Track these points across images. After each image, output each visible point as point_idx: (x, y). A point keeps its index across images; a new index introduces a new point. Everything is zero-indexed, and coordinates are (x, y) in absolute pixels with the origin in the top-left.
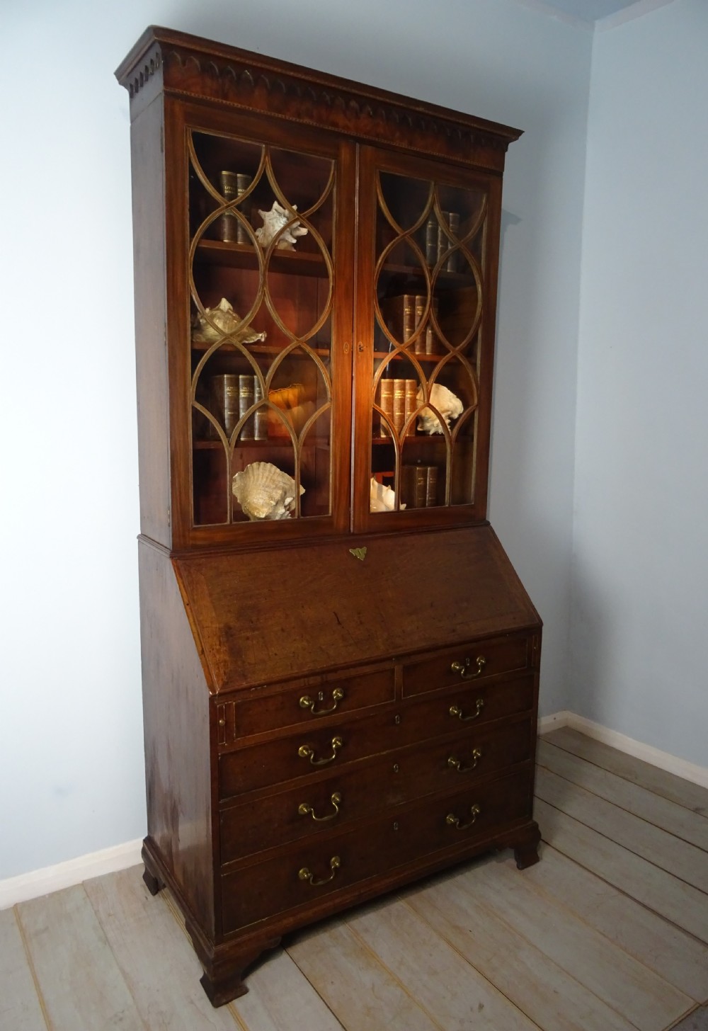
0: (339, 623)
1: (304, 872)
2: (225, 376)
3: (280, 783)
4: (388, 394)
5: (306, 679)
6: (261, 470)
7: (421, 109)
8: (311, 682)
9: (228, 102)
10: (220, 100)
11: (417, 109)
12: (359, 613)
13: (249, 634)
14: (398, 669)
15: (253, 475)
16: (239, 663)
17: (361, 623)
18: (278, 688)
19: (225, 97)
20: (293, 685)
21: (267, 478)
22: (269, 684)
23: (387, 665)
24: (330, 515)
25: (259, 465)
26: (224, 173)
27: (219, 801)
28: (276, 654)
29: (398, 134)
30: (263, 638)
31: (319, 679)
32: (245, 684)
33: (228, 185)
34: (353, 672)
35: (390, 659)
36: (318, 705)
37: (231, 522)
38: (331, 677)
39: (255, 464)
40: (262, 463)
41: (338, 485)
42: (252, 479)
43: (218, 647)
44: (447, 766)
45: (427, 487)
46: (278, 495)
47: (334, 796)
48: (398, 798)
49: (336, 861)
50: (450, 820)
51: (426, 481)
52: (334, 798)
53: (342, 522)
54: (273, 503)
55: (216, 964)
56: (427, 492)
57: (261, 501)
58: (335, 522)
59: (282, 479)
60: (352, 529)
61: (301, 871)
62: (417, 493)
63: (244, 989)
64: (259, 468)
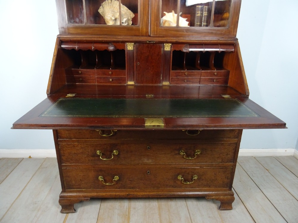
1: (101, 177)
15: (108, 5)
24: (138, 25)
25: (111, 1)
37: (86, 24)
41: (142, 10)
42: (107, 8)
44: (179, 154)
45: (203, 18)
46: (117, 16)
47: (114, 151)
48: (150, 161)
49: (116, 178)
50: (180, 178)
51: (202, 14)
52: (114, 153)
53: (145, 30)
54: (113, 18)
55: (61, 199)
56: (203, 20)
57: (109, 18)
58: (141, 30)
59: (122, 9)
60: (149, 34)
61: (100, 177)
62: (196, 20)
63: (74, 211)
64: (111, 3)
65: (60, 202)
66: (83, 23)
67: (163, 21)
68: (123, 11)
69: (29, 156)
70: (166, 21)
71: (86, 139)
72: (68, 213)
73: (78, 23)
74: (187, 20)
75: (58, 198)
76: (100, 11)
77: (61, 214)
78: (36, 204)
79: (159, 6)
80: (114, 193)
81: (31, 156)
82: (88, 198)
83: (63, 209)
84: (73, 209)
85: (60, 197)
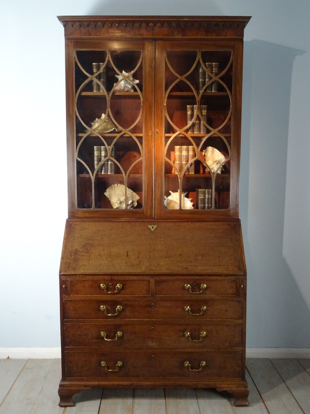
0: (127, 256)
1: (104, 363)
2: (95, 147)
3: (92, 320)
4: (179, 153)
5: (103, 276)
6: (118, 187)
7: (186, 19)
8: (106, 278)
9: (91, 37)
10: (88, 37)
11: (184, 20)
12: (139, 253)
13: (84, 254)
14: (152, 281)
15: (114, 190)
16: (75, 264)
17: (138, 257)
18: (90, 277)
19: (90, 35)
20: (96, 278)
21: (120, 191)
22: (85, 275)
23: (146, 278)
24: (143, 210)
25: (118, 185)
26: (94, 64)
27: (64, 319)
28: (92, 264)
29: (176, 32)
30: (89, 256)
31: (109, 277)
32: (73, 273)
33: (96, 68)
34: (127, 278)
35: (147, 275)
36: (108, 289)
37: (94, 208)
38: (116, 278)
39: (116, 185)
40: (119, 185)
41: (146, 195)
42: (113, 191)
43: (69, 257)
44: (184, 336)
45: (206, 200)
46: (122, 199)
47: (118, 333)
48: (154, 344)
49: (120, 363)
50: (187, 364)
51: (205, 196)
52: (118, 334)
53: (149, 213)
54: (119, 202)
55: (60, 388)
56: (206, 202)
57: (115, 201)
58: (145, 212)
59: (128, 192)
60: (153, 216)
61: (102, 362)
62: (199, 202)
63: (73, 404)
64: (117, 187)
65: (59, 392)
66: (92, 208)
67: (169, 201)
68: (129, 194)
69: (7, 357)
70: (171, 201)
71: (91, 319)
72: (65, 407)
73: (87, 208)
74: (191, 201)
75: (58, 387)
76: (106, 194)
77: (59, 407)
78: (29, 399)
79: (162, 192)
80: (117, 383)
81: (10, 357)
82: (89, 388)
83: (62, 402)
84: (72, 402)
85: (60, 386)
